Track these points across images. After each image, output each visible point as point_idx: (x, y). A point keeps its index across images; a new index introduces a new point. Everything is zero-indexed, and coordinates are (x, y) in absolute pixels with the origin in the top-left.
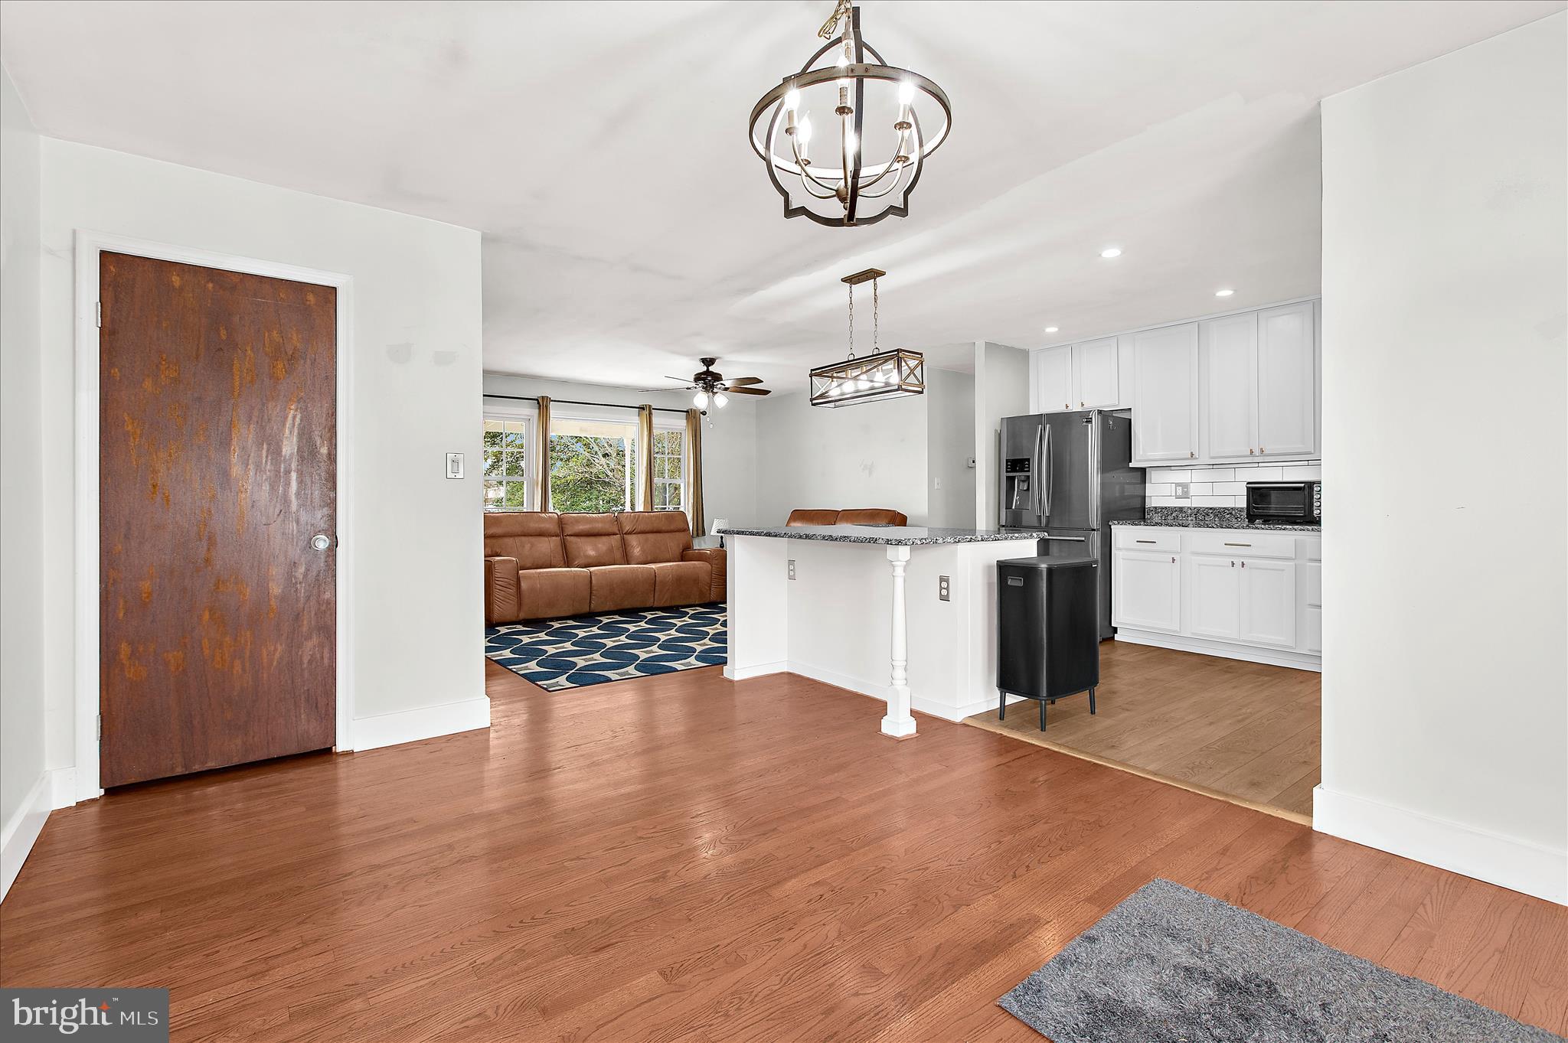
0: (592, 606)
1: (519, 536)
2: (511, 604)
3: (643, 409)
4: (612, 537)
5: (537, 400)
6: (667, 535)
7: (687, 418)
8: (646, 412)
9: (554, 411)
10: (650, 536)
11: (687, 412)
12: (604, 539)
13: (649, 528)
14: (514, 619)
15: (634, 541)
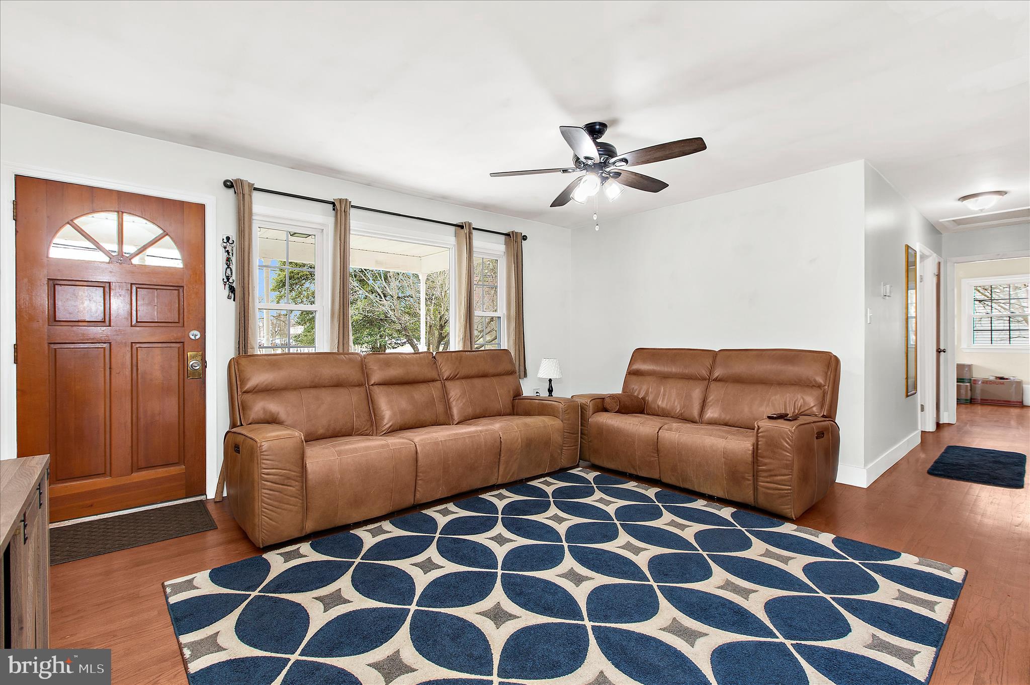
0: (418, 495)
1: (306, 387)
2: (291, 511)
3: (462, 227)
4: (431, 384)
5: (333, 203)
6: (495, 380)
7: (506, 244)
8: (466, 230)
9: (356, 220)
10: (478, 382)
11: (507, 235)
12: (423, 388)
13: (474, 371)
14: (296, 535)
15: (455, 391)
